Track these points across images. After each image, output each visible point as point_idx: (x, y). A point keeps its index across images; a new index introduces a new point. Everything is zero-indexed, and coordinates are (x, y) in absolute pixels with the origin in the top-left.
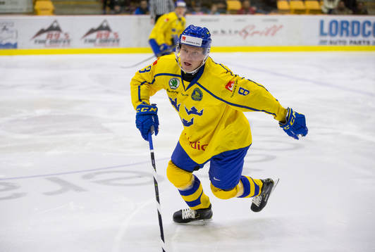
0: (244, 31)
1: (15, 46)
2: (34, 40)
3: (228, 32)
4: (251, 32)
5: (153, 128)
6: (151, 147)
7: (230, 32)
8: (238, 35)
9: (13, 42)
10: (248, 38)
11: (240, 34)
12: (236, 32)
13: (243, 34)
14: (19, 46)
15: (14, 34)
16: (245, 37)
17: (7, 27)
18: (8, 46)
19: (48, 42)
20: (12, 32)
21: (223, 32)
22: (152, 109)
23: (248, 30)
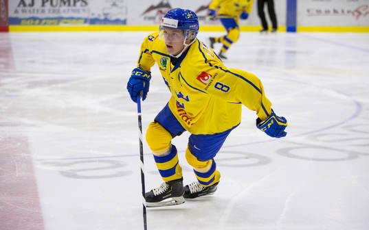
0: (357, 11)
1: (124, 22)
2: (143, 16)
3: (340, 11)
4: (363, 12)
5: (142, 93)
6: (139, 111)
7: (343, 11)
8: (351, 15)
9: (122, 18)
10: (362, 18)
11: (353, 14)
12: (348, 12)
13: (356, 14)
14: (128, 22)
15: (124, 10)
16: (358, 17)
17: (117, 3)
18: (117, 22)
19: (157, 19)
20: (121, 8)
21: (335, 11)
22: (146, 75)
23: (361, 10)
